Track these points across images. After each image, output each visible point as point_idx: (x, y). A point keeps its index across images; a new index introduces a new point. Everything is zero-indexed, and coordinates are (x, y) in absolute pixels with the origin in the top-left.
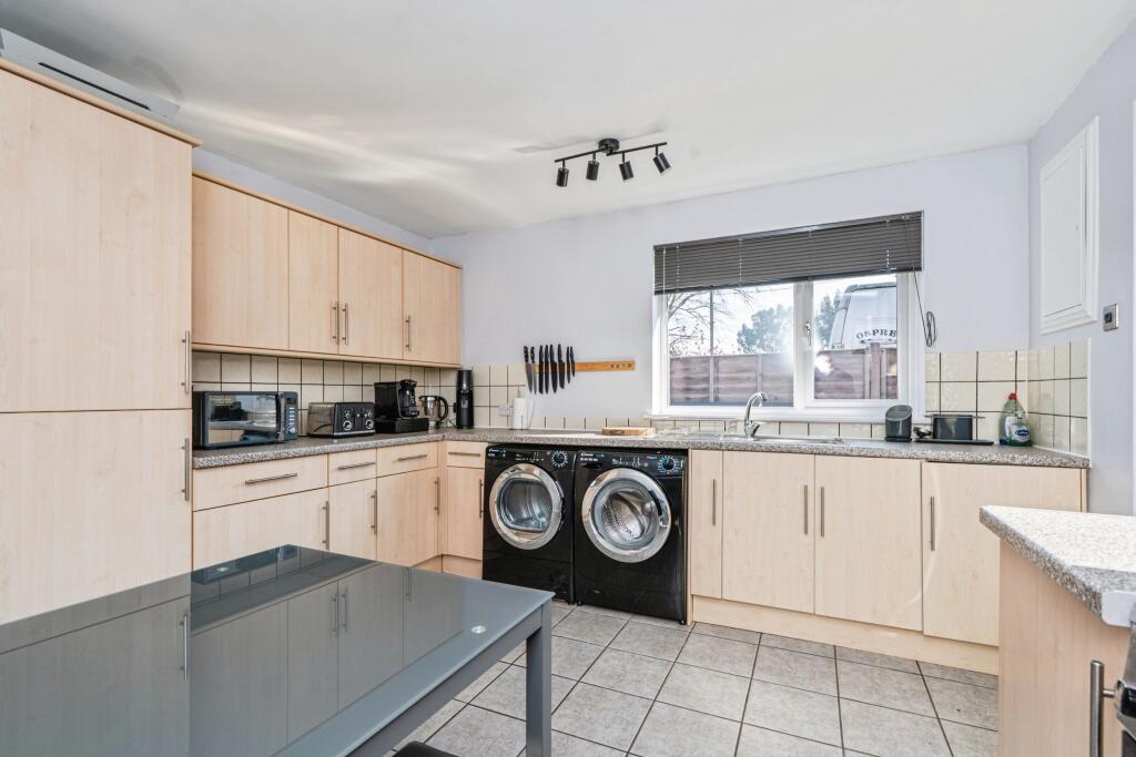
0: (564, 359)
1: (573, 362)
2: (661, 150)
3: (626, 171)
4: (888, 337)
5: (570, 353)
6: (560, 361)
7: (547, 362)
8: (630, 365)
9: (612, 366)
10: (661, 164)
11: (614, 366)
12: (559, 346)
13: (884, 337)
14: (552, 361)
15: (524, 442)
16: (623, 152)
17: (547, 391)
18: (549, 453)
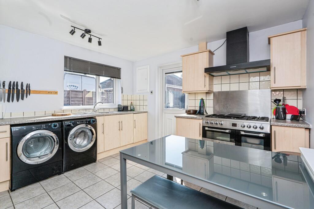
0: (25, 88)
1: (29, 89)
2: (100, 40)
3: (90, 40)
4: (75, 87)
5: (28, 86)
6: (22, 88)
7: (13, 88)
8: (56, 93)
9: (49, 93)
10: (100, 43)
11: (50, 93)
12: (22, 83)
13: (73, 87)
14: (17, 88)
15: (35, 122)
16: (91, 35)
17: (13, 101)
18: (50, 124)
